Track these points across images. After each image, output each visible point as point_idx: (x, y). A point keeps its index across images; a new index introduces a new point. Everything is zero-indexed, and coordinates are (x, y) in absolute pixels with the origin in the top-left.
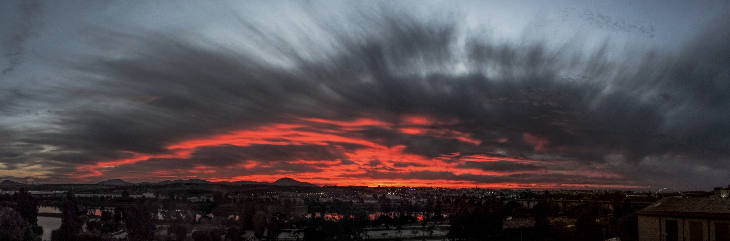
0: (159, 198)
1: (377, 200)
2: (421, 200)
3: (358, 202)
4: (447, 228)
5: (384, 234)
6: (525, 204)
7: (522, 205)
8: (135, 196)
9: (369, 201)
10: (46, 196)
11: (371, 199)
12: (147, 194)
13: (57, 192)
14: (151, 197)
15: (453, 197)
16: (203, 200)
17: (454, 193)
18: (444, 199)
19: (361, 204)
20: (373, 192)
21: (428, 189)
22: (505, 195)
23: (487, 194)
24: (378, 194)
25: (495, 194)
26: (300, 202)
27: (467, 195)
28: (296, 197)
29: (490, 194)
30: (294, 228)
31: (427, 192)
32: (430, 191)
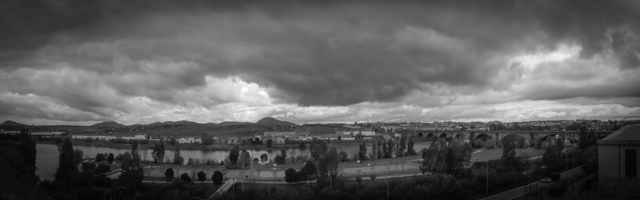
0: (150, 140)
1: (353, 137)
2: (396, 135)
3: (335, 140)
4: (419, 162)
5: (359, 171)
6: (494, 136)
7: (491, 138)
8: (128, 137)
9: (346, 139)
10: (45, 137)
11: (348, 136)
12: (139, 136)
13: (56, 133)
14: (142, 139)
15: (426, 132)
16: (191, 141)
17: (427, 128)
18: (417, 134)
20: (350, 129)
21: (402, 123)
22: (476, 128)
23: (458, 127)
24: (355, 131)
25: (465, 127)
26: (281, 142)
27: (439, 129)
28: (277, 136)
29: (461, 127)
30: (275, 167)
31: (401, 127)
32: (404, 126)
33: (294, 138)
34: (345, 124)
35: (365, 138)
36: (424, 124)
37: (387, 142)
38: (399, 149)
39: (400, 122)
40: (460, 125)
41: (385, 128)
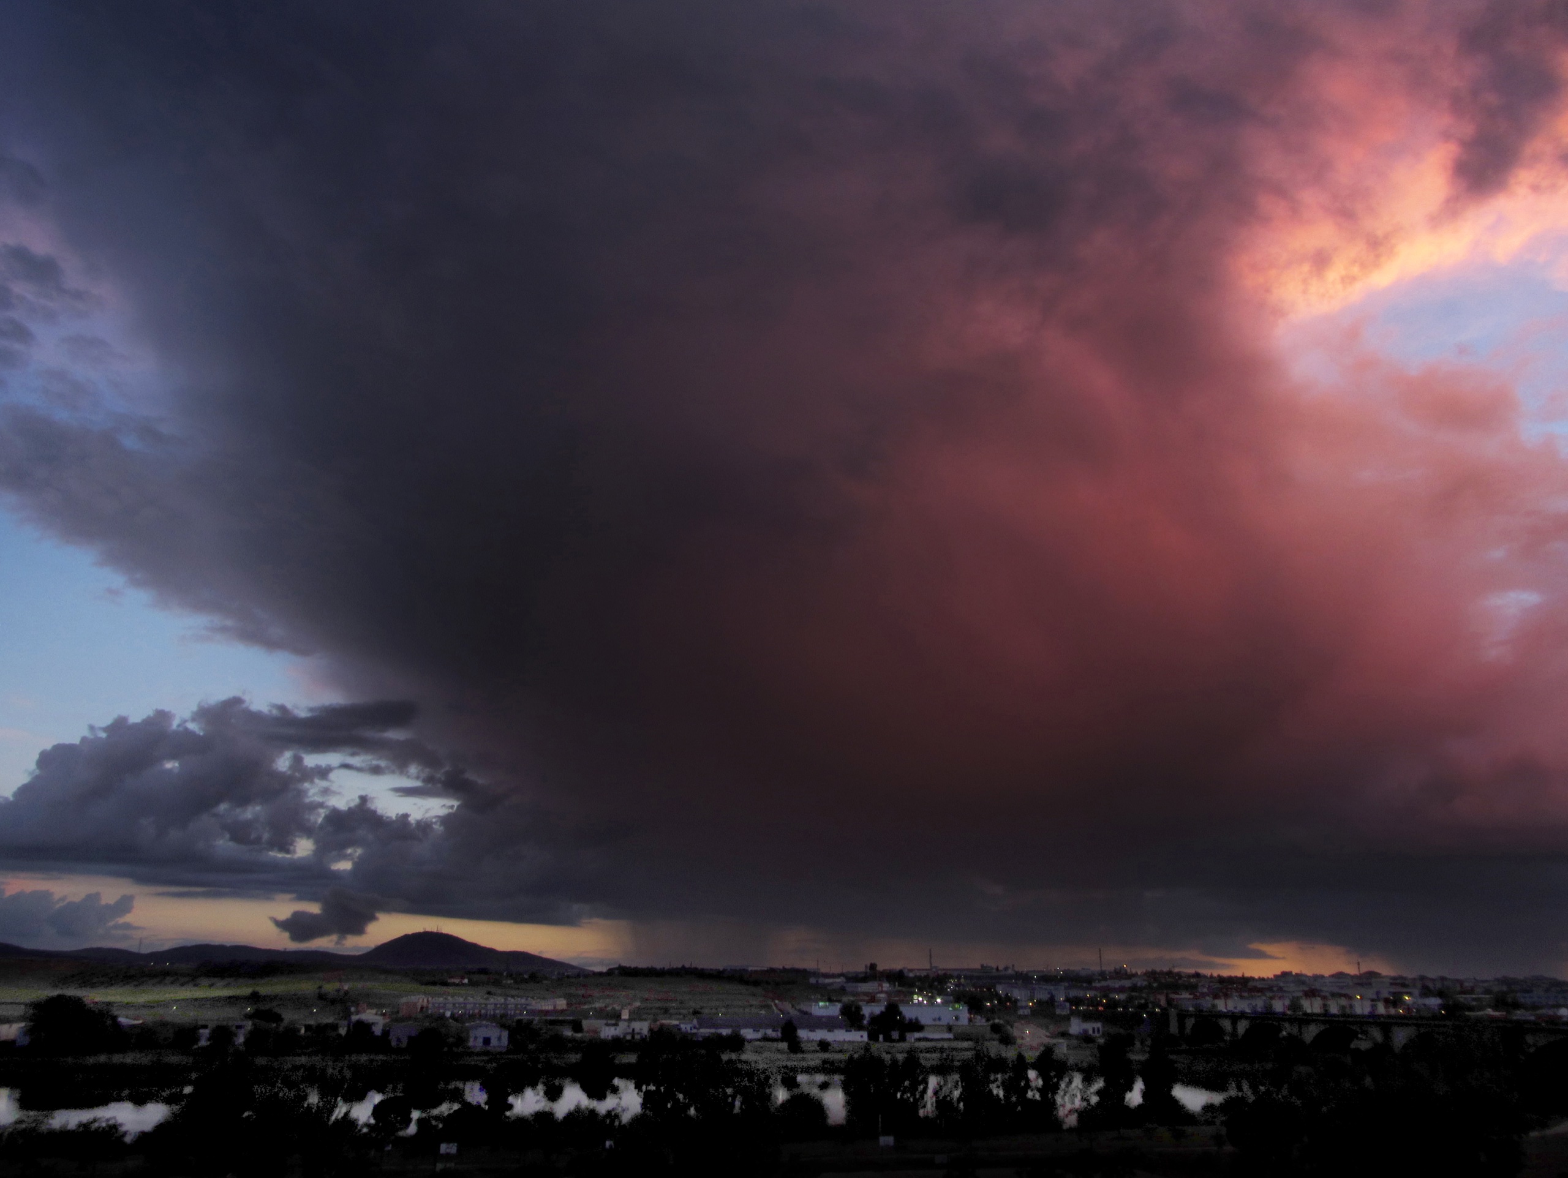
1: (860, 1028)
2: (1076, 1027)
3: (766, 1039)
9: (819, 1035)
11: (830, 1024)
15: (1234, 1018)
18: (1190, 1023)
19: (784, 1045)
20: (843, 990)
21: (1103, 975)
22: (1526, 1008)
23: (1421, 1001)
24: (868, 1002)
25: (1462, 998)
26: (487, 1041)
27: (1313, 1006)
28: (472, 1017)
29: (1434, 1002)
30: (448, 1157)
31: (1102, 989)
32: (1117, 986)
33: (558, 1027)
34: (815, 974)
35: (917, 1035)
36: (1221, 980)
37: (1031, 1056)
38: (1098, 1093)
39: (1096, 969)
40: (1426, 992)
41: (1017, 994)
